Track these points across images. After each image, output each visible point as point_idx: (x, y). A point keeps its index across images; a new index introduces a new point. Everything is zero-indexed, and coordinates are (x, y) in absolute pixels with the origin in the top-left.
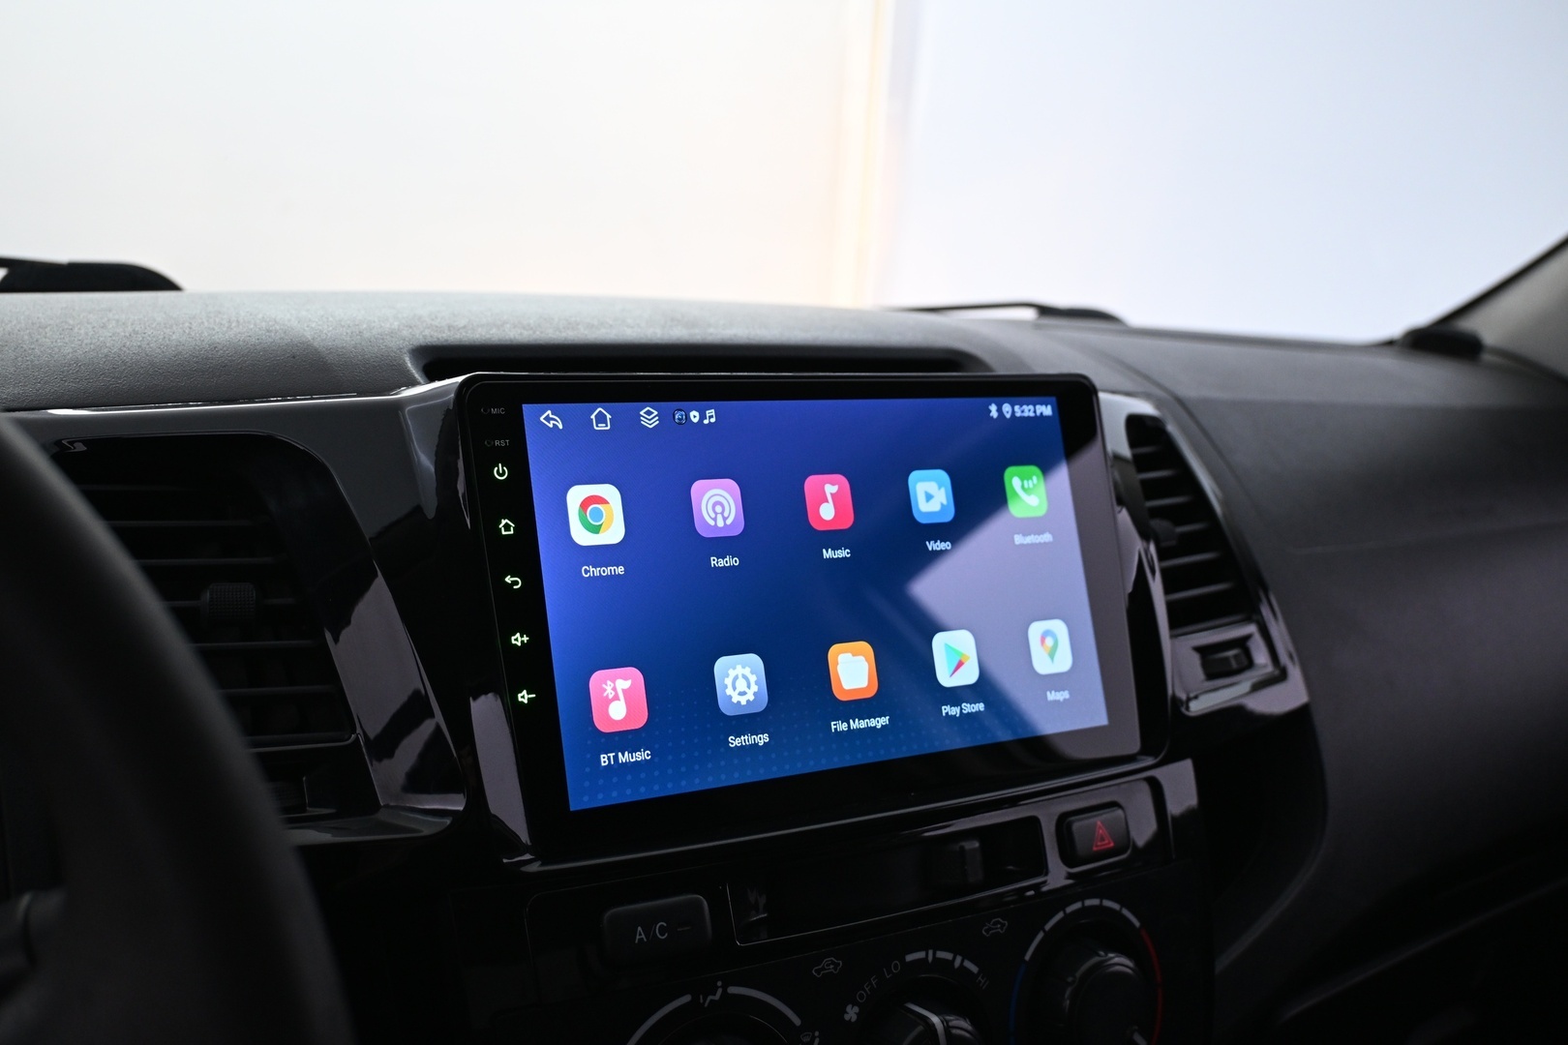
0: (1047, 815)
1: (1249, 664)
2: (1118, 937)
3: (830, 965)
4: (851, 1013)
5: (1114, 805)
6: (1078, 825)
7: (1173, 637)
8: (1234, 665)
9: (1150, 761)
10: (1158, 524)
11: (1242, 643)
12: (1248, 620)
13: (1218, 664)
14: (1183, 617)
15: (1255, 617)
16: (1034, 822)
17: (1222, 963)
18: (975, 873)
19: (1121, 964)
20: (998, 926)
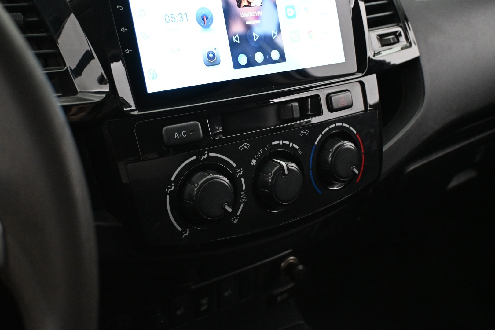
0: (323, 93)
1: (398, 41)
4: (254, 162)
5: (347, 90)
6: (334, 98)
7: (369, 31)
8: (392, 41)
9: (360, 75)
11: (395, 34)
12: (397, 26)
13: (386, 41)
15: (400, 25)
17: (386, 148)
18: (297, 114)
19: (349, 145)
20: (305, 132)
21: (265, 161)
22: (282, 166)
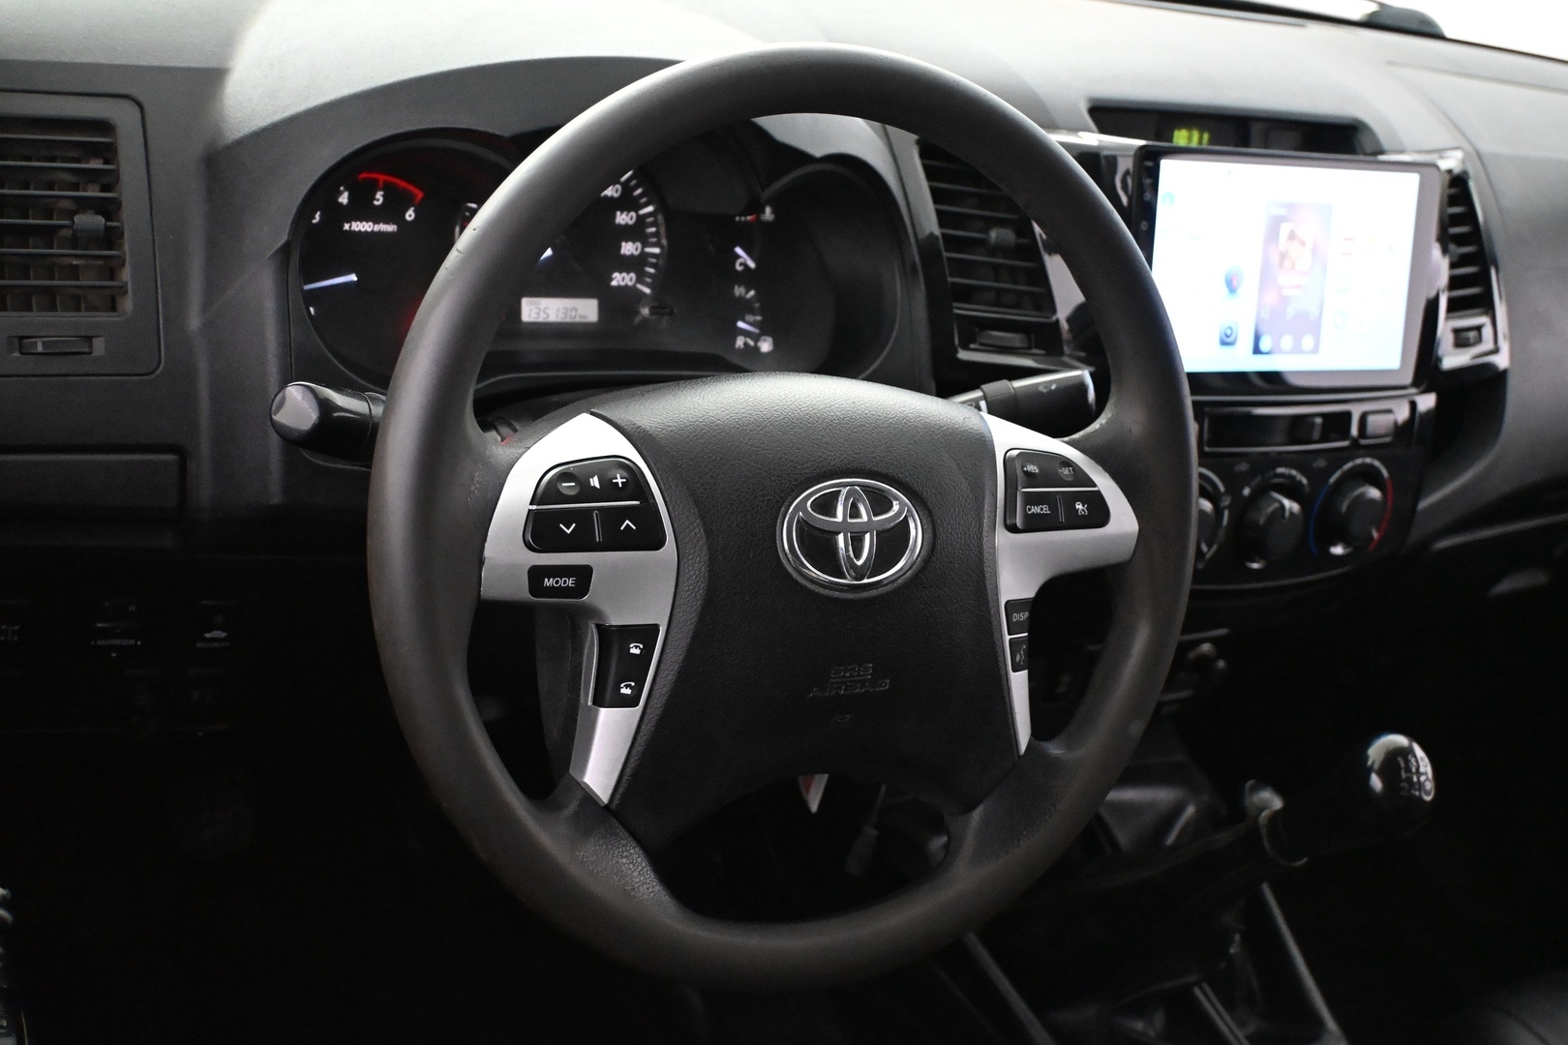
0: (1356, 411)
1: (1479, 340)
2: (1373, 478)
3: (1243, 467)
4: (1246, 491)
5: (1389, 411)
6: (1371, 419)
7: (1447, 318)
8: (1472, 341)
9: (1413, 390)
10: (1452, 247)
11: (1479, 328)
12: (1486, 313)
13: (1462, 340)
14: (1455, 306)
15: (1490, 311)
16: (1348, 415)
17: (1423, 504)
18: (1316, 434)
19: (1374, 493)
20: (1321, 463)
21: (1261, 493)
22: (1283, 507)
